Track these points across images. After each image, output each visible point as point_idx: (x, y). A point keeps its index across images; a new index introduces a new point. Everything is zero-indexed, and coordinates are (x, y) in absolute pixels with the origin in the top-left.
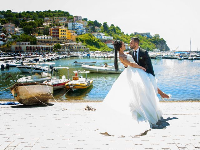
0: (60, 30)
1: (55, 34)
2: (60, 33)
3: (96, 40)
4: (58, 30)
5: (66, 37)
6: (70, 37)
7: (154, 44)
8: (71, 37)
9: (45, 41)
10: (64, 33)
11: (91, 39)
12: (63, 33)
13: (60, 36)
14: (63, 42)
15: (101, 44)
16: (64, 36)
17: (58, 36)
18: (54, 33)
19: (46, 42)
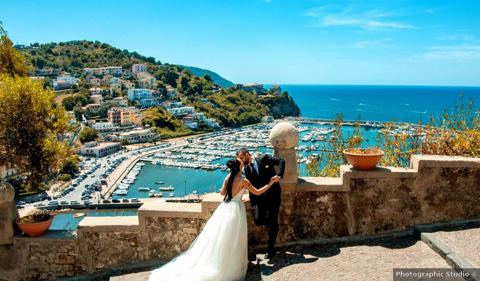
0: (122, 113)
1: (116, 119)
2: (122, 116)
3: (169, 118)
4: (119, 113)
5: (130, 120)
6: (134, 120)
7: (266, 107)
8: (136, 120)
9: (105, 130)
10: (127, 116)
11: (161, 118)
12: (125, 116)
13: (122, 121)
14: (127, 129)
15: (176, 122)
16: (127, 119)
17: (120, 121)
18: (114, 118)
19: (106, 132)
